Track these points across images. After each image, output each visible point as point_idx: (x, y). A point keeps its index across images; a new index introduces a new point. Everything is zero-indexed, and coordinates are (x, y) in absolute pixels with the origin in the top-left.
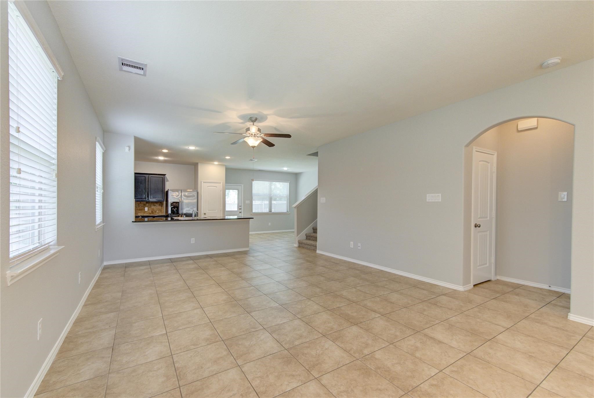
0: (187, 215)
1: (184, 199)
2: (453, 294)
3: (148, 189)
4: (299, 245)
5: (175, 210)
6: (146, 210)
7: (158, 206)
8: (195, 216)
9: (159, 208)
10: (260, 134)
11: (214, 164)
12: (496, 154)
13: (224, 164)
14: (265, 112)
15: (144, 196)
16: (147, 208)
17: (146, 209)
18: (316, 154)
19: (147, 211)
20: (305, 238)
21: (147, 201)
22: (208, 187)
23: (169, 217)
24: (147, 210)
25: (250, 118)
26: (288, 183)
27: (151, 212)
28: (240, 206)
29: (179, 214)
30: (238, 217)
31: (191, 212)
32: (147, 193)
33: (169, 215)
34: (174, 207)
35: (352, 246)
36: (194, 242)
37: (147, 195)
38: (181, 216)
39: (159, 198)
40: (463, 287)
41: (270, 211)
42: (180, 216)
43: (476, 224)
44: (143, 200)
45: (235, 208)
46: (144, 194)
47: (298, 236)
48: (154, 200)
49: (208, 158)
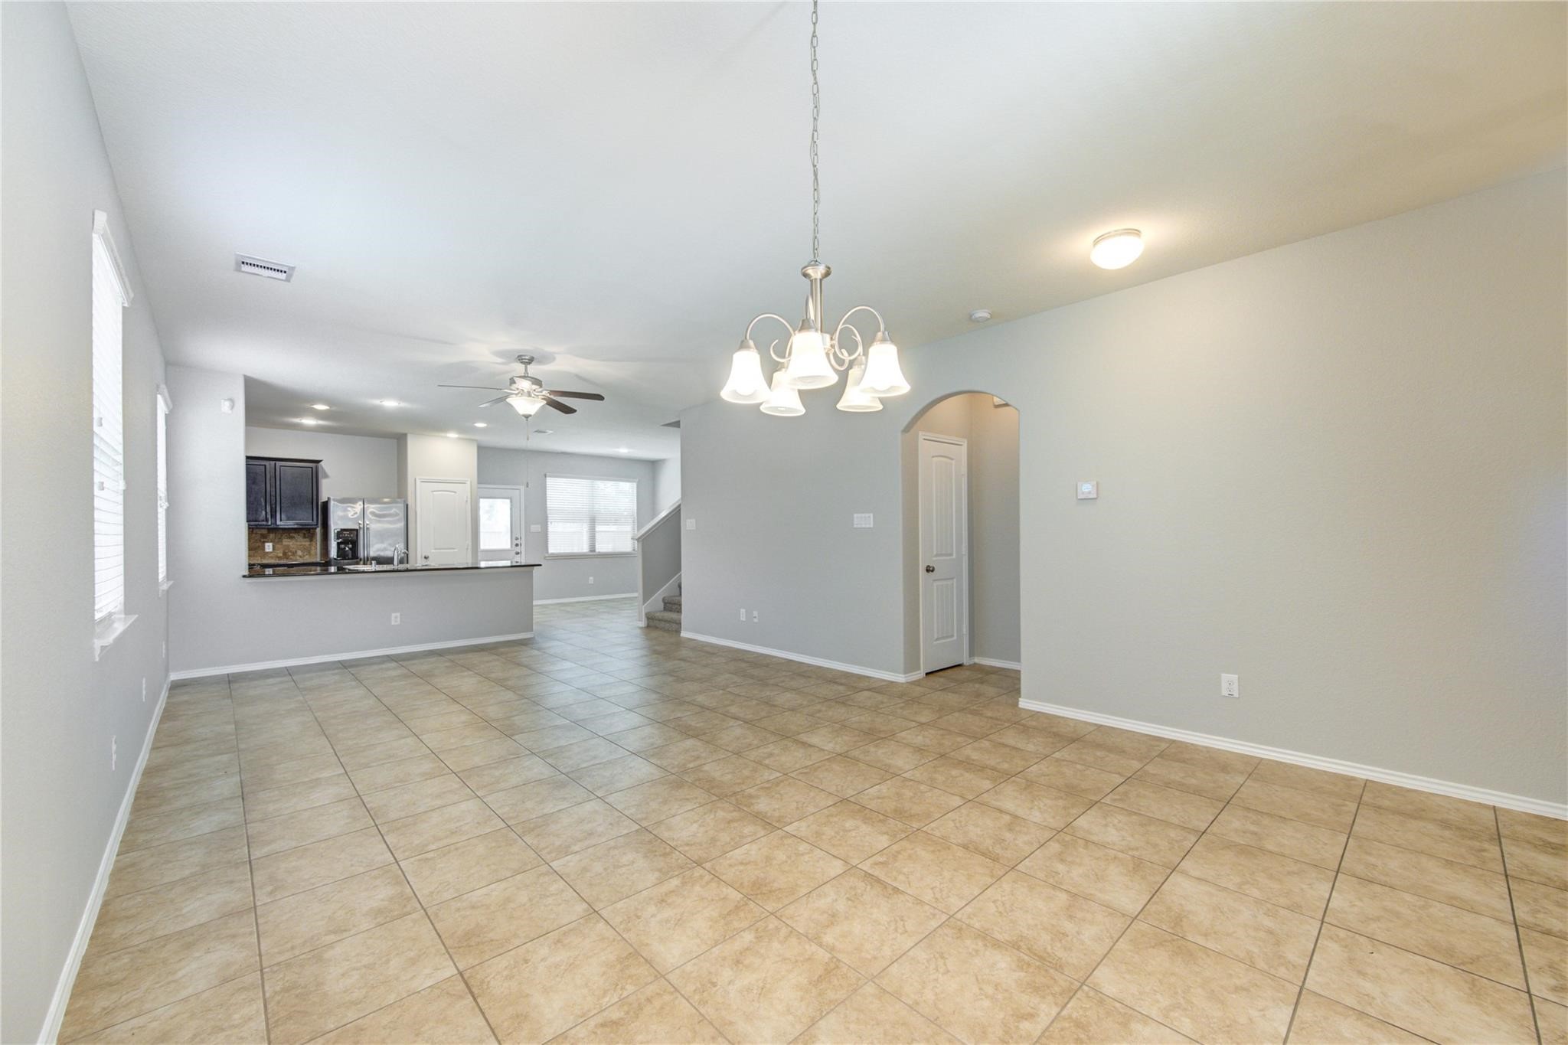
0: (380, 561)
1: (370, 520)
2: (884, 688)
3: (273, 498)
4: (648, 624)
5: (347, 549)
6: (267, 550)
7: (302, 539)
8: (401, 562)
9: (303, 543)
10: (540, 390)
11: (447, 437)
12: (965, 445)
13: (473, 437)
14: (549, 349)
15: (264, 513)
16: (271, 544)
17: (269, 547)
18: (677, 424)
19: (271, 553)
20: (663, 606)
21: (272, 526)
22: (433, 491)
23: (331, 566)
24: (271, 550)
25: (518, 356)
26: (635, 485)
27: (281, 555)
28: (517, 539)
29: (358, 558)
30: (512, 562)
31: (389, 554)
32: (271, 508)
33: (333, 561)
34: (345, 542)
35: (743, 618)
36: (399, 623)
37: (271, 512)
38: (364, 564)
39: (305, 518)
40: (903, 676)
41: (593, 550)
42: (362, 562)
43: (928, 566)
44: (260, 523)
45: (504, 543)
46: (264, 508)
47: (648, 602)
48: (290, 524)
49: (432, 424)
